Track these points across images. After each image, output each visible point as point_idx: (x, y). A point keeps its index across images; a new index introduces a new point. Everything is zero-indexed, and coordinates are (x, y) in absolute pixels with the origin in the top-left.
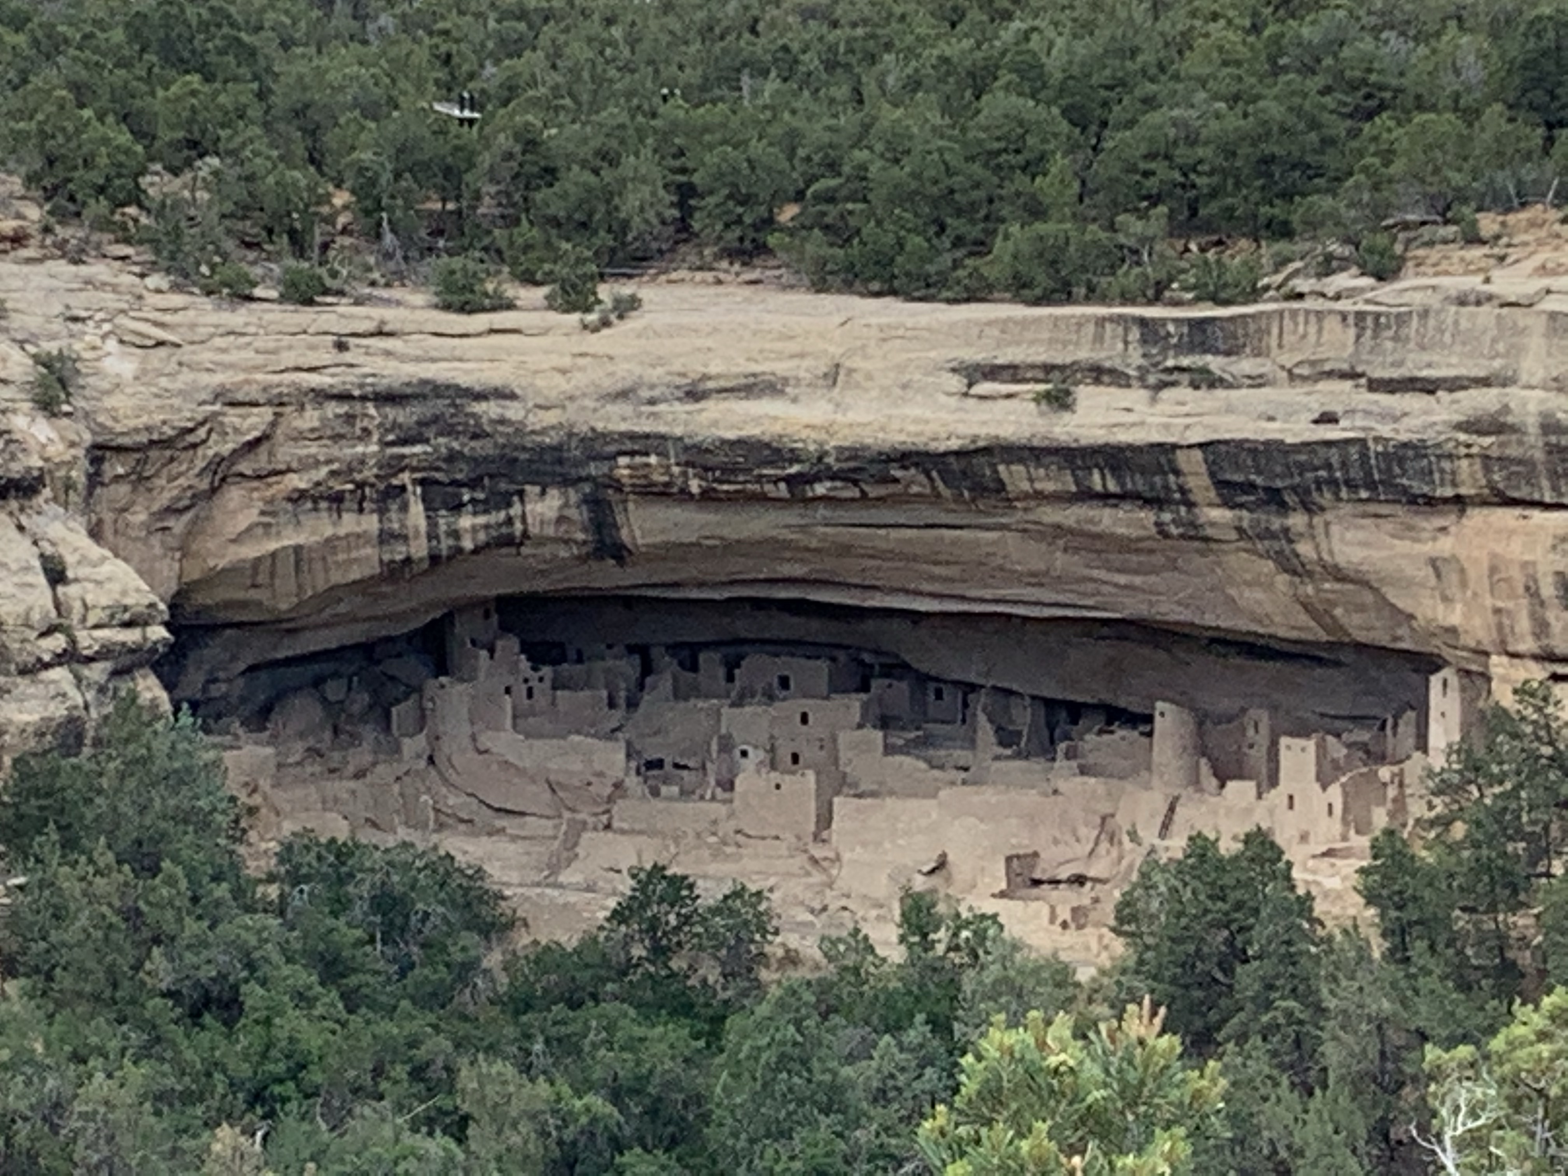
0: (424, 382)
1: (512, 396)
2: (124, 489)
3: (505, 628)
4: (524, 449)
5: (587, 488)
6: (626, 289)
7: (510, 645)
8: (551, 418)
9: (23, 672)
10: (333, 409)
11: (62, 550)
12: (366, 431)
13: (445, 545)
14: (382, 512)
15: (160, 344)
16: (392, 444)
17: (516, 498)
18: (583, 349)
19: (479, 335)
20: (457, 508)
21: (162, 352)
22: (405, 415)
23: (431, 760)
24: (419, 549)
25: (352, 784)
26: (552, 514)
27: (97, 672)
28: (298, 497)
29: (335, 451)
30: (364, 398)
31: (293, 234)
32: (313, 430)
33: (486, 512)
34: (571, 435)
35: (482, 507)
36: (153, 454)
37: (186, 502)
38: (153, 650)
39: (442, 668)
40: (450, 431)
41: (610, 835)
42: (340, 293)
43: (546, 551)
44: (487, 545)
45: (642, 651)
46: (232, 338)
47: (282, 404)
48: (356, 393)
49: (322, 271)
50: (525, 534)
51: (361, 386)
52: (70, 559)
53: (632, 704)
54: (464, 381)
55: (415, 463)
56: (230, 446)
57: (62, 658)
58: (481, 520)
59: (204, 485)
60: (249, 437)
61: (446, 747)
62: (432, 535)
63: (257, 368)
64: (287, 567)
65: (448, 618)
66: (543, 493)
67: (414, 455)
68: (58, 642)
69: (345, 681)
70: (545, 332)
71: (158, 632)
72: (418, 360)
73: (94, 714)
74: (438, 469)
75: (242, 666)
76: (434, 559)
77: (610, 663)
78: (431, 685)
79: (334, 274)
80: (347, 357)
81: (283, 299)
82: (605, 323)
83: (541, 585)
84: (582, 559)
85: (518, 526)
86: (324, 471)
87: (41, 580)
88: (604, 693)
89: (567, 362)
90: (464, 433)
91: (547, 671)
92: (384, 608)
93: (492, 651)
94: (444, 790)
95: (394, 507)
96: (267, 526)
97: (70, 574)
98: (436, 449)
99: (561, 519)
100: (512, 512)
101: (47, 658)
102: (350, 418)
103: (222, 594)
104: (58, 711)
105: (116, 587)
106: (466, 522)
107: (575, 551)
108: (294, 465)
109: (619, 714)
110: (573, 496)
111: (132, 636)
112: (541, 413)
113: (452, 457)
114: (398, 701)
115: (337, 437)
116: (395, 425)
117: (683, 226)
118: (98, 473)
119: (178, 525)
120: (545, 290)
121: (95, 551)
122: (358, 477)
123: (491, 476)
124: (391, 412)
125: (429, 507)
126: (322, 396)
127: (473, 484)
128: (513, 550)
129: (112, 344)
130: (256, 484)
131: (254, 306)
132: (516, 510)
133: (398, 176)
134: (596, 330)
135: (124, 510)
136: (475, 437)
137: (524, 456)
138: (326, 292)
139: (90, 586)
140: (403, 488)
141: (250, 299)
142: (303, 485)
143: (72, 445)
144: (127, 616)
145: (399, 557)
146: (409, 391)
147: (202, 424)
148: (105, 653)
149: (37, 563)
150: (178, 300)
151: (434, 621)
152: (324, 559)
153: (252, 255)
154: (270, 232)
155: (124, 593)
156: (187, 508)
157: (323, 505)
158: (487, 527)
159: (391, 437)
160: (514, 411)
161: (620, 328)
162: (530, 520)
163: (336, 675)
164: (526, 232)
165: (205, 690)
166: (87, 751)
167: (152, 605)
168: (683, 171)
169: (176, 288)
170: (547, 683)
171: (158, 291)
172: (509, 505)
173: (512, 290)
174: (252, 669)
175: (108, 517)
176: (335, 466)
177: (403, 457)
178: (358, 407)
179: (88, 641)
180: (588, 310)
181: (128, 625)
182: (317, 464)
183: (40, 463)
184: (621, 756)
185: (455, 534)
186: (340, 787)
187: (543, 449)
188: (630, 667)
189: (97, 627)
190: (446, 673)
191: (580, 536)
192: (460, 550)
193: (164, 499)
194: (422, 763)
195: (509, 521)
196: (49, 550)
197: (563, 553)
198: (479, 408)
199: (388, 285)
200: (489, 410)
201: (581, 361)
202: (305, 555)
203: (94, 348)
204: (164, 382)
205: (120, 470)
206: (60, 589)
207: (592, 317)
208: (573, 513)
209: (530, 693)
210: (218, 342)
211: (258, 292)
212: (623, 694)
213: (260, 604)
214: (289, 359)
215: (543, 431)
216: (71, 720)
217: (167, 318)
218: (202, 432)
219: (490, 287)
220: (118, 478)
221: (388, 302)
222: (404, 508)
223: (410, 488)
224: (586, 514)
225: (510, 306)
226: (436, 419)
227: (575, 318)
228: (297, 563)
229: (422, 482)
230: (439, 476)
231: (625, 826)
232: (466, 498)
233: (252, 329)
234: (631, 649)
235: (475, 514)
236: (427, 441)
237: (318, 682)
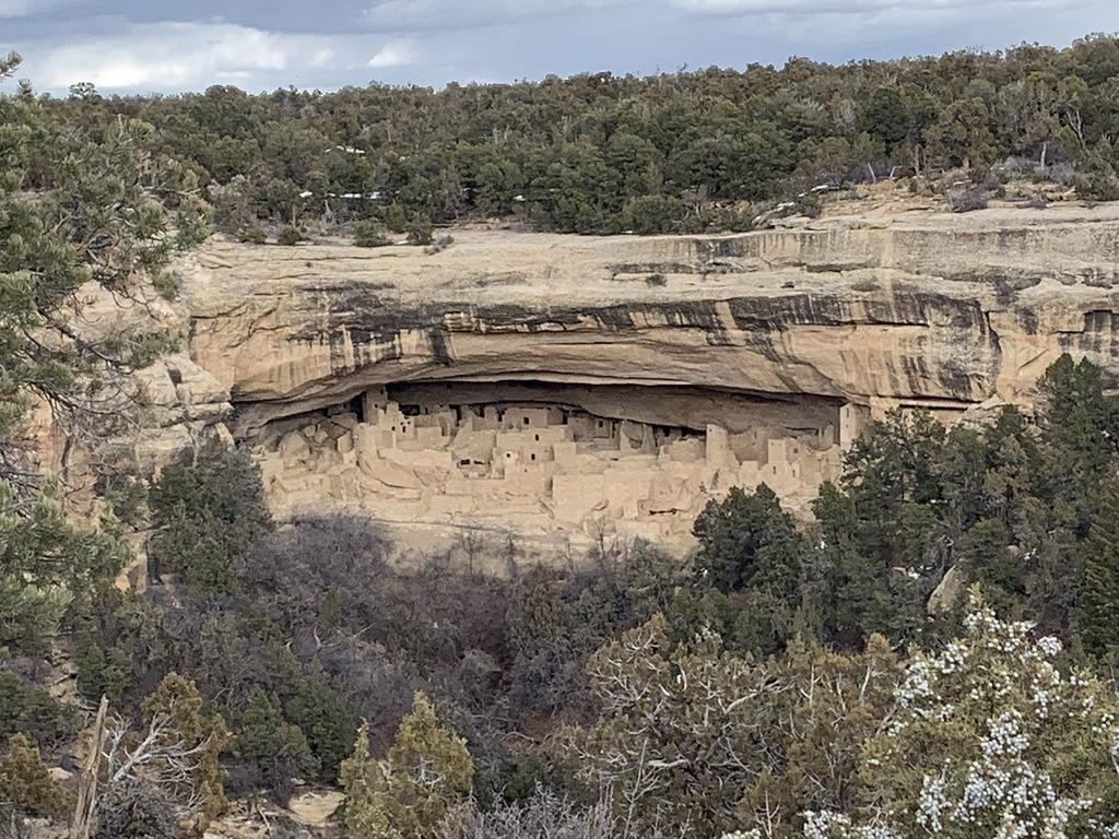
0: (350, 281)
1: (393, 287)
2: (206, 336)
3: (391, 398)
4: (399, 312)
5: (431, 330)
6: (444, 234)
7: (394, 407)
8: (412, 296)
9: (163, 426)
10: (307, 295)
11: (178, 367)
12: (323, 306)
13: (362, 360)
14: (332, 344)
15: (222, 266)
16: (335, 312)
17: (396, 336)
18: (427, 263)
19: (376, 257)
20: (368, 341)
21: (223, 269)
22: (341, 298)
23: (358, 463)
24: (350, 362)
25: (320, 477)
26: (415, 343)
27: (198, 426)
28: (291, 338)
29: (308, 316)
30: (321, 290)
31: (283, 212)
32: (297, 306)
33: (383, 343)
34: (421, 305)
35: (381, 341)
36: (220, 319)
37: (237, 343)
38: (224, 414)
39: (361, 419)
40: (363, 304)
41: (445, 497)
42: (308, 239)
43: (411, 361)
44: (383, 359)
45: (457, 408)
46: (256, 263)
47: (282, 294)
48: (317, 287)
49: (298, 229)
50: (402, 354)
51: (320, 284)
52: (183, 371)
53: (454, 434)
54: (369, 280)
55: (346, 320)
56: (257, 315)
57: (180, 420)
58: (380, 347)
59: (245, 334)
60: (266, 310)
61: (364, 457)
62: (356, 355)
63: (270, 277)
64: (286, 373)
65: (364, 394)
66: (409, 333)
67: (345, 317)
68: (179, 412)
69: (314, 427)
70: (407, 256)
71: (227, 406)
72: (346, 271)
73: (197, 445)
74: (358, 323)
75: (266, 421)
76: (358, 367)
77: (442, 414)
78: (358, 427)
79: (304, 230)
80: (312, 270)
81: (280, 243)
82: (437, 250)
83: (409, 378)
84: (429, 364)
85: (398, 350)
86: (303, 325)
87: (170, 382)
88: (440, 429)
89: (419, 269)
90: (370, 305)
91: (412, 419)
92: (332, 391)
93: (385, 409)
94: (364, 478)
95: (337, 342)
96: (276, 352)
97: (183, 379)
98: (357, 313)
99: (418, 346)
100: (394, 343)
101: (174, 419)
102: (315, 300)
103: (255, 386)
104: (181, 445)
105: (205, 384)
106: (373, 347)
107: (425, 361)
108: (289, 323)
109: (447, 438)
110: (424, 335)
111: (214, 408)
112: (407, 295)
113: (365, 317)
114: (340, 436)
115: (309, 309)
116: (337, 302)
117: (470, 201)
118: (193, 330)
119: (233, 353)
120: (406, 235)
121: (195, 368)
122: (319, 328)
123: (384, 325)
124: (335, 296)
125: (355, 343)
126: (300, 289)
127: (376, 329)
128: (396, 361)
129: (198, 267)
130: (270, 332)
131: (266, 247)
132: (396, 342)
133: (332, 182)
134: (432, 254)
135: (207, 347)
136: (376, 307)
137: (400, 315)
138: (301, 240)
139: (192, 384)
140: (341, 333)
141: (264, 243)
142: (294, 333)
143: (181, 316)
144: (211, 398)
145: (341, 366)
146: (342, 286)
147: (244, 304)
148: (202, 416)
149: (167, 374)
150: (229, 245)
151: (357, 397)
152: (304, 368)
153: (263, 222)
154: (271, 211)
155: (209, 388)
156: (237, 345)
157: (303, 341)
158: (383, 350)
159: (335, 308)
160: (394, 294)
161: (444, 253)
162: (403, 346)
163: (310, 424)
164: (397, 207)
165: (247, 433)
166: (195, 464)
167: (223, 393)
168: (469, 176)
169: (229, 239)
170: (412, 424)
171: (219, 241)
172: (393, 339)
173: (391, 236)
174: (269, 422)
175: (199, 350)
176: (309, 323)
177: (341, 318)
178: (319, 295)
179: (193, 411)
180: (428, 243)
181: (212, 402)
182: (300, 323)
183: (166, 326)
184: (450, 458)
185: (367, 354)
186: (315, 478)
187: (409, 312)
188: (450, 416)
189: (197, 404)
190: (362, 421)
191: (428, 353)
192: (370, 363)
193: (226, 342)
194: (354, 465)
195: (394, 347)
196: (172, 367)
197: (420, 361)
198: (377, 293)
199: (328, 235)
200: (382, 294)
201: (425, 269)
202: (294, 367)
203: (190, 270)
204: (224, 285)
205: (204, 328)
206: (179, 386)
207: (430, 247)
208: (424, 342)
209: (404, 430)
210: (249, 265)
211: (267, 240)
212: (449, 428)
213: (272, 391)
214: (284, 272)
215: (409, 304)
216: (186, 449)
217: (223, 254)
218: (243, 308)
219: (380, 235)
220: (203, 332)
221: (329, 243)
222: (342, 342)
223: (345, 332)
224: (430, 343)
225: (390, 244)
226: (356, 299)
227: (422, 247)
228: (292, 370)
229: (350, 329)
230: (359, 326)
231: (452, 492)
232: (372, 336)
233: (265, 258)
234: (452, 407)
235: (377, 344)
236: (352, 310)
237: (301, 428)
